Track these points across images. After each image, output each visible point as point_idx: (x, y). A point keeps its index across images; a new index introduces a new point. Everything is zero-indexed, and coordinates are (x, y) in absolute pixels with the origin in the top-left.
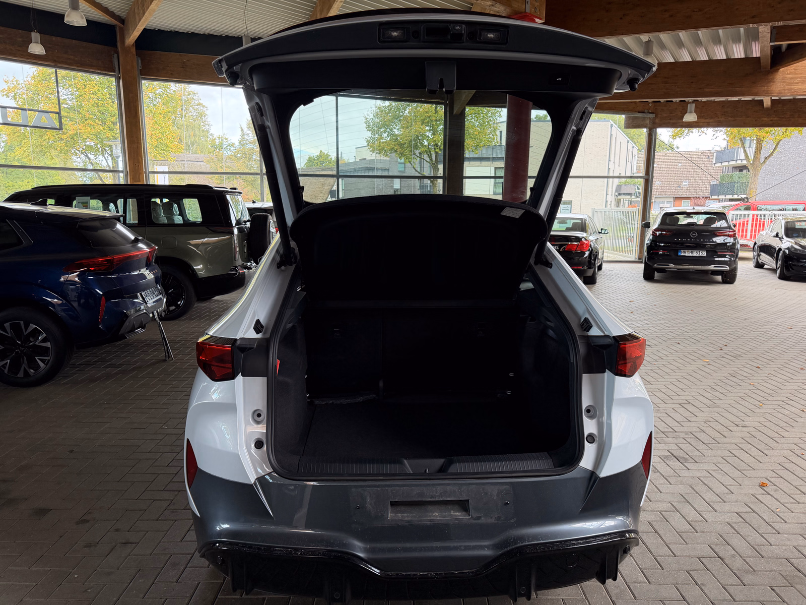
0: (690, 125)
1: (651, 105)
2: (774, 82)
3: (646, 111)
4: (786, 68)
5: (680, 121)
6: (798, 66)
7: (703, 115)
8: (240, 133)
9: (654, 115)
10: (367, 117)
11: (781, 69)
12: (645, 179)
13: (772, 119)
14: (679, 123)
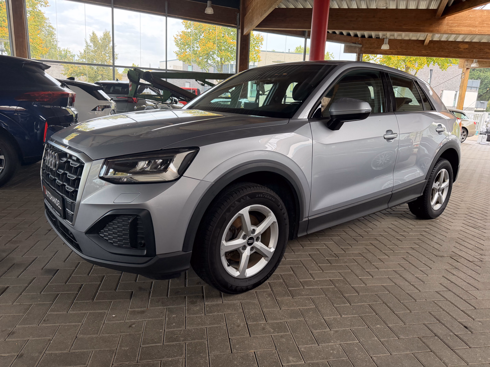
1: (360, 39)
2: (442, 25)
3: (357, 43)
4: (449, 17)
5: (378, 50)
6: (456, 16)
9: (361, 45)
11: (447, 17)
13: (427, 52)
14: (375, 51)
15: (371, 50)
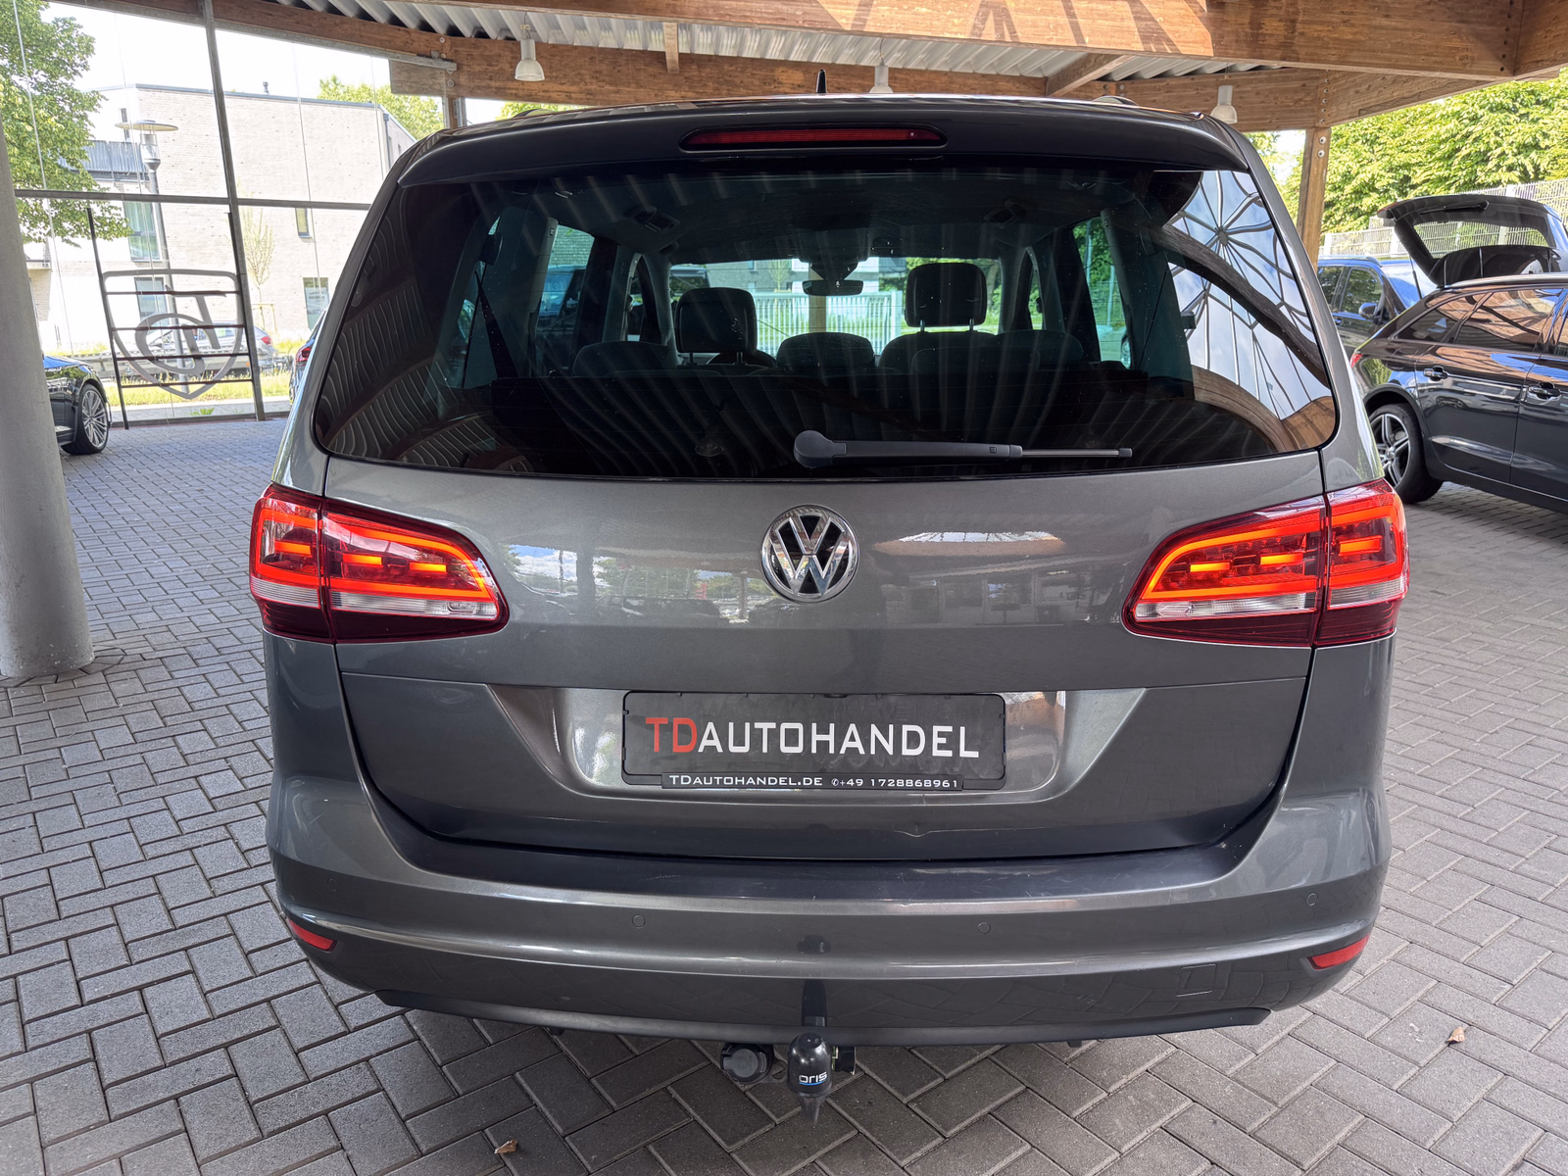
1: (442, 41)
3: (434, 54)
5: (510, 83)
9: (455, 64)
13: (683, 93)
14: (510, 89)
15: (493, 84)
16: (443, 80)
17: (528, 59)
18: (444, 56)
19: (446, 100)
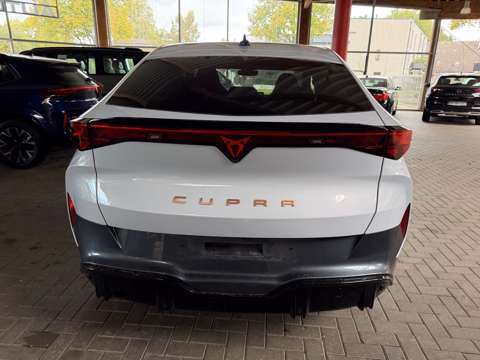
0: (465, 17)
1: (439, 3)
3: (435, 7)
5: (458, 14)
7: (475, 10)
8: (172, 25)
9: (441, 10)
10: (250, 13)
12: (430, 55)
14: (458, 16)
15: (452, 14)
16: (436, 15)
17: (467, 7)
18: (438, 7)
19: (435, 20)
